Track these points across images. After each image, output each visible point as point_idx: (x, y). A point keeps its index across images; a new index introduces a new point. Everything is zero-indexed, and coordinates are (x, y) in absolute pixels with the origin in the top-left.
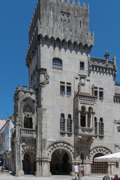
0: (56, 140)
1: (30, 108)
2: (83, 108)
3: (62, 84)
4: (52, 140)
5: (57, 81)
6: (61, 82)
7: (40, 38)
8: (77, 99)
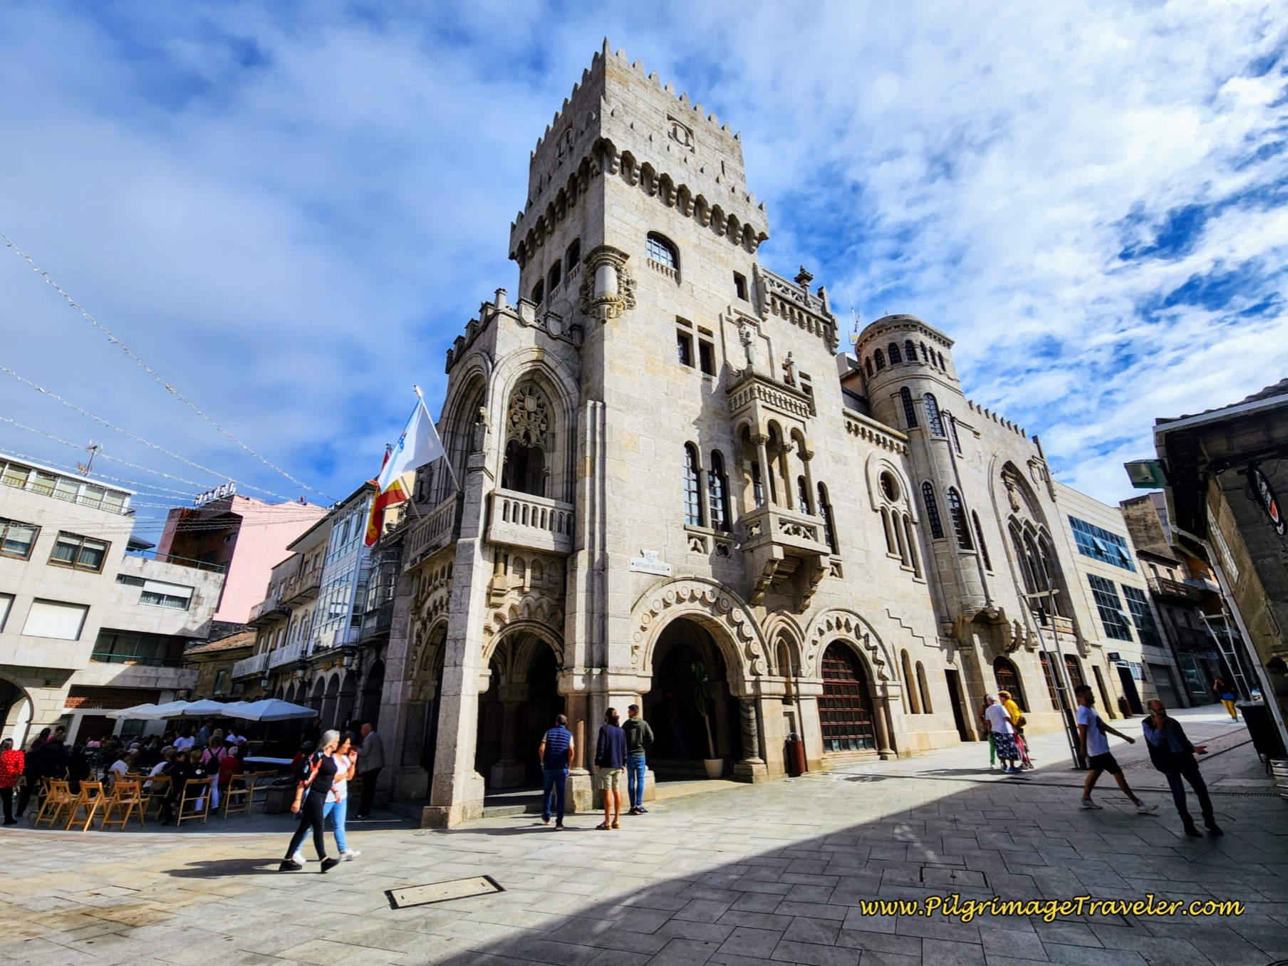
0: (669, 566)
1: (540, 401)
2: (773, 427)
3: (684, 328)
4: (654, 567)
5: (665, 311)
6: (680, 320)
7: (605, 155)
8: (748, 389)
